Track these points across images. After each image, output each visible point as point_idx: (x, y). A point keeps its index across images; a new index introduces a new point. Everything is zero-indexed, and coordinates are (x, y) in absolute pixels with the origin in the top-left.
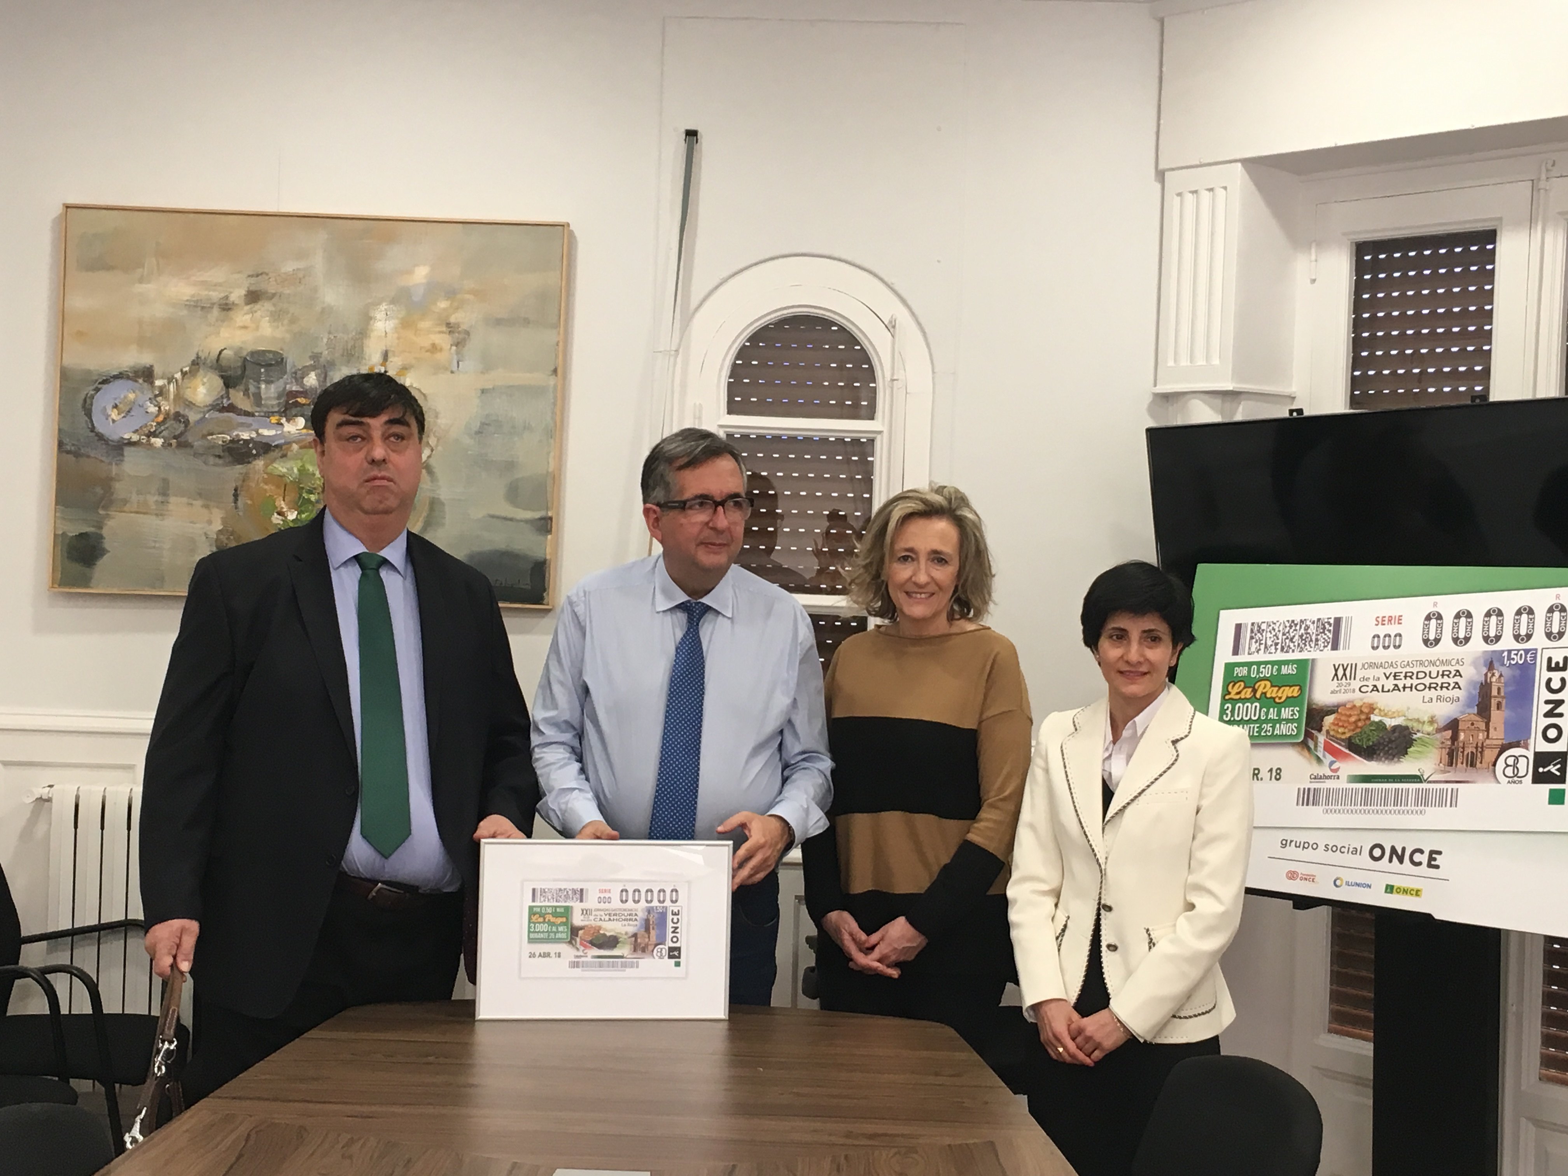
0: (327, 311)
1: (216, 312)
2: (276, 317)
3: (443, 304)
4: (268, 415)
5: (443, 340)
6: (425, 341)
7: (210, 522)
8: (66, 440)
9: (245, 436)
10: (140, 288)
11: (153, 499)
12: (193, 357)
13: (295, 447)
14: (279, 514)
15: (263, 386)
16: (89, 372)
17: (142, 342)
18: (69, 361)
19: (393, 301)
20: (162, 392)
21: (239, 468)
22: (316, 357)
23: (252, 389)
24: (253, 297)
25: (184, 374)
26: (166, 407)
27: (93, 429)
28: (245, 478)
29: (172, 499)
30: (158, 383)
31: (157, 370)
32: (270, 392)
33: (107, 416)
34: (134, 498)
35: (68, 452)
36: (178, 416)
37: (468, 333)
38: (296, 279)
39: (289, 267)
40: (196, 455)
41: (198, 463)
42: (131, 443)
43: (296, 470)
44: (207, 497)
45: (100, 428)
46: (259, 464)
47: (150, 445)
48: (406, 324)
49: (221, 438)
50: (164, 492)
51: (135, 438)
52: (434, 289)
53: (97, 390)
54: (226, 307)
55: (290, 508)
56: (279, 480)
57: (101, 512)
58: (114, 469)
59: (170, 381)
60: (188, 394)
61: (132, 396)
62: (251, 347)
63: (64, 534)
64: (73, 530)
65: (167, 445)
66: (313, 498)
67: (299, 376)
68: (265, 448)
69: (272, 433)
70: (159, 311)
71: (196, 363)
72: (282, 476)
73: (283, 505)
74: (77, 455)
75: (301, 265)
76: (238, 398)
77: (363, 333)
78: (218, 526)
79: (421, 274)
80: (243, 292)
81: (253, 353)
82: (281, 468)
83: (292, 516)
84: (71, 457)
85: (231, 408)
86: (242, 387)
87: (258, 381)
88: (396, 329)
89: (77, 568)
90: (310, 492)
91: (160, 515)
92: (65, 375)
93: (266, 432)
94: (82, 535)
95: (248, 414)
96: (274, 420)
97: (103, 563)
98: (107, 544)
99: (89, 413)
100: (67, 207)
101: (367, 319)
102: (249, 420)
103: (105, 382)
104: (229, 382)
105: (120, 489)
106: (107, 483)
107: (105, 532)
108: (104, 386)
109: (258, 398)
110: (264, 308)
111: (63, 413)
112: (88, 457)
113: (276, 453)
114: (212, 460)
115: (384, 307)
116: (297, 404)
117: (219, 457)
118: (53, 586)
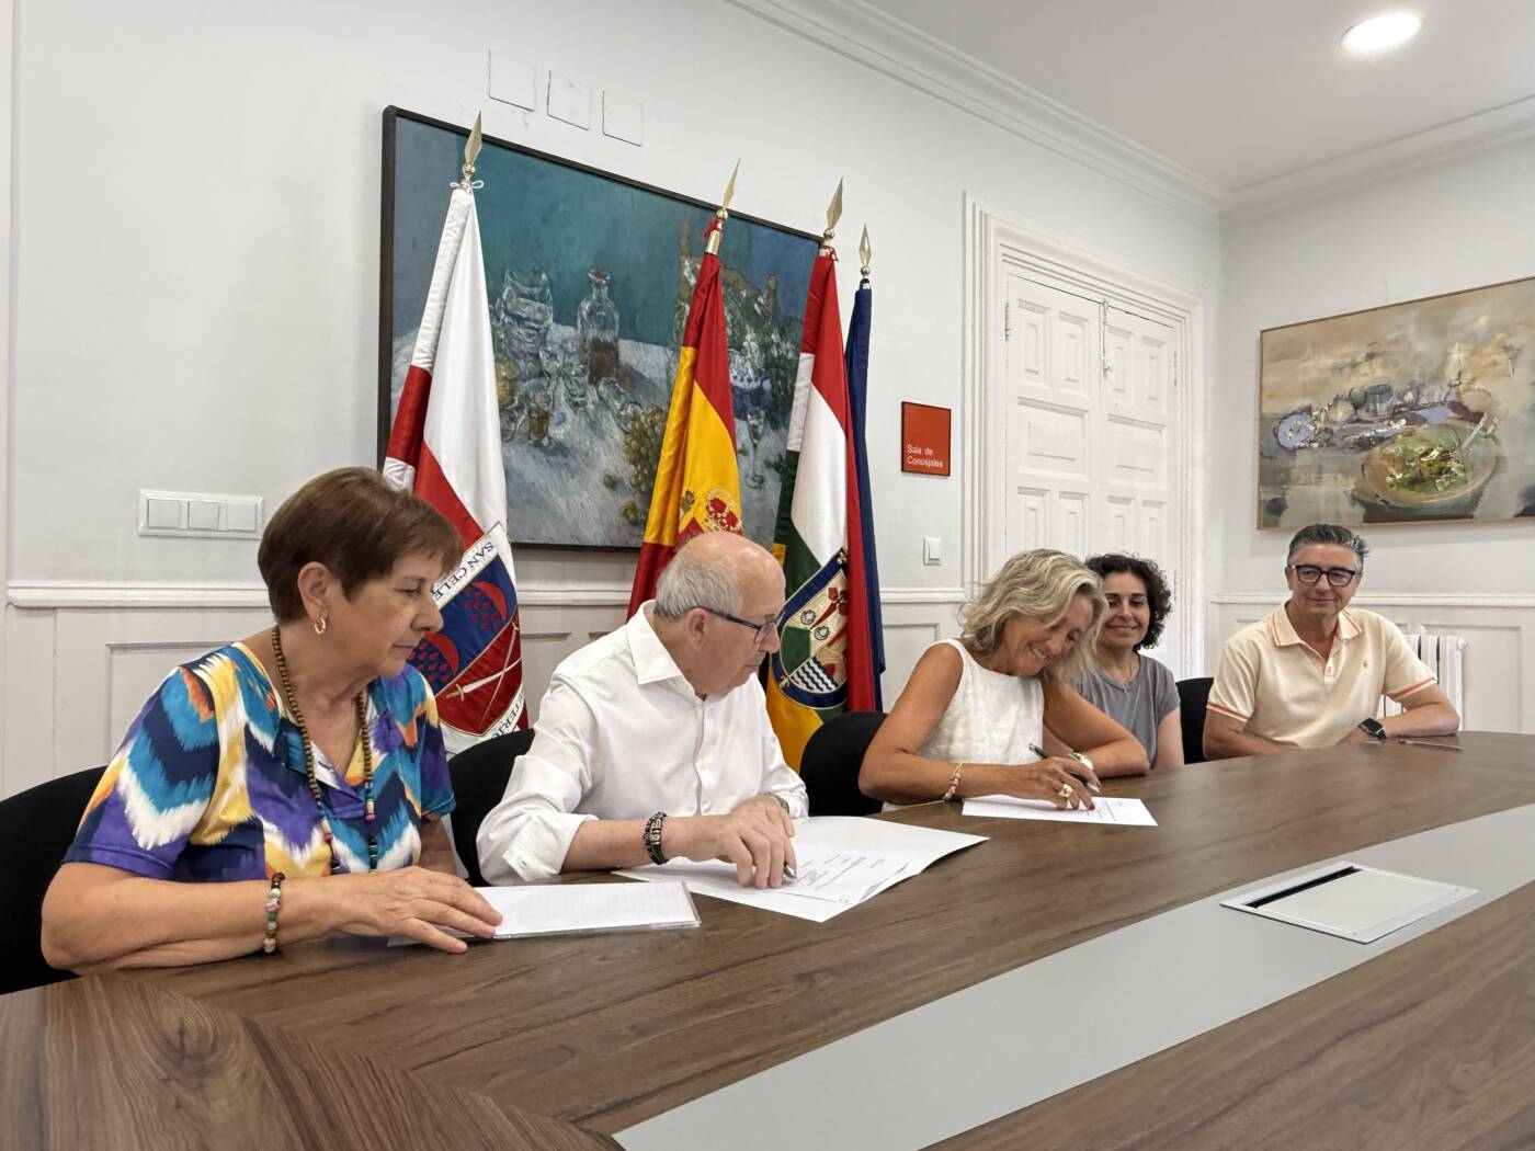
0: (1418, 356)
1: (1348, 370)
2: (1385, 365)
3: (1500, 336)
4: (1382, 421)
5: (1502, 358)
6: (1489, 360)
7: (1347, 485)
8: (1264, 451)
9: (1368, 435)
10: (1302, 365)
11: (1313, 476)
12: (1334, 397)
13: (1400, 436)
14: (1391, 476)
15: (1378, 405)
16: (1276, 414)
17: (1305, 393)
18: (1265, 410)
19: (1464, 341)
20: (1317, 418)
21: (1365, 453)
22: (1412, 383)
23: (1371, 408)
24: (1370, 356)
25: (1329, 406)
26: (1319, 425)
27: (1279, 444)
28: (1369, 458)
29: (1325, 475)
30: (1315, 413)
31: (1314, 407)
32: (1382, 408)
33: (1286, 435)
34: (1303, 477)
35: (1266, 457)
36: (1326, 430)
37: (1519, 350)
38: (1396, 341)
39: (1393, 336)
40: (1338, 450)
41: (1340, 454)
42: (1300, 448)
43: (1401, 451)
44: (1345, 472)
45: (1282, 443)
46: (1377, 449)
47: (1311, 448)
48: (1474, 353)
49: (1351, 439)
50: (1320, 470)
51: (1302, 445)
52: (1493, 328)
53: (1281, 423)
54: (1354, 365)
55: (1398, 472)
56: (1391, 458)
57: (1285, 486)
58: (1291, 463)
59: (1321, 411)
60: (1332, 417)
61: (1300, 423)
62: (1369, 385)
63: (1264, 501)
64: (1269, 497)
65: (1321, 446)
66: (1413, 464)
67: (1400, 396)
68: (1381, 440)
69: (1385, 430)
70: (1315, 375)
71: (1337, 400)
72: (1392, 454)
73: (1392, 470)
74: (1271, 458)
75: (1398, 333)
76: (1363, 414)
77: (1444, 364)
78: (1353, 487)
79: (1483, 320)
80: (1363, 355)
81: (1371, 388)
82: (1391, 450)
83: (1399, 476)
84: (1267, 461)
85: (1359, 420)
86: (1364, 408)
87: (1375, 403)
88: (1466, 358)
89: (1272, 517)
90: (1410, 461)
91: (1316, 484)
92: (1262, 418)
93: (1380, 431)
94: (1275, 500)
95: (1368, 422)
96: (1386, 423)
97: (1286, 513)
98: (1288, 504)
99: (1276, 435)
100: (1262, 332)
101: (1446, 355)
102: (1370, 425)
103: (1285, 418)
104: (1357, 407)
105: (1295, 472)
106: (1287, 471)
107: (1287, 497)
108: (1285, 421)
109: (1375, 413)
110: (1377, 362)
111: (1261, 437)
112: (1276, 458)
113: (1388, 442)
114: (1347, 451)
115: (1457, 345)
116: (1399, 412)
117: (1352, 448)
118: (1258, 528)
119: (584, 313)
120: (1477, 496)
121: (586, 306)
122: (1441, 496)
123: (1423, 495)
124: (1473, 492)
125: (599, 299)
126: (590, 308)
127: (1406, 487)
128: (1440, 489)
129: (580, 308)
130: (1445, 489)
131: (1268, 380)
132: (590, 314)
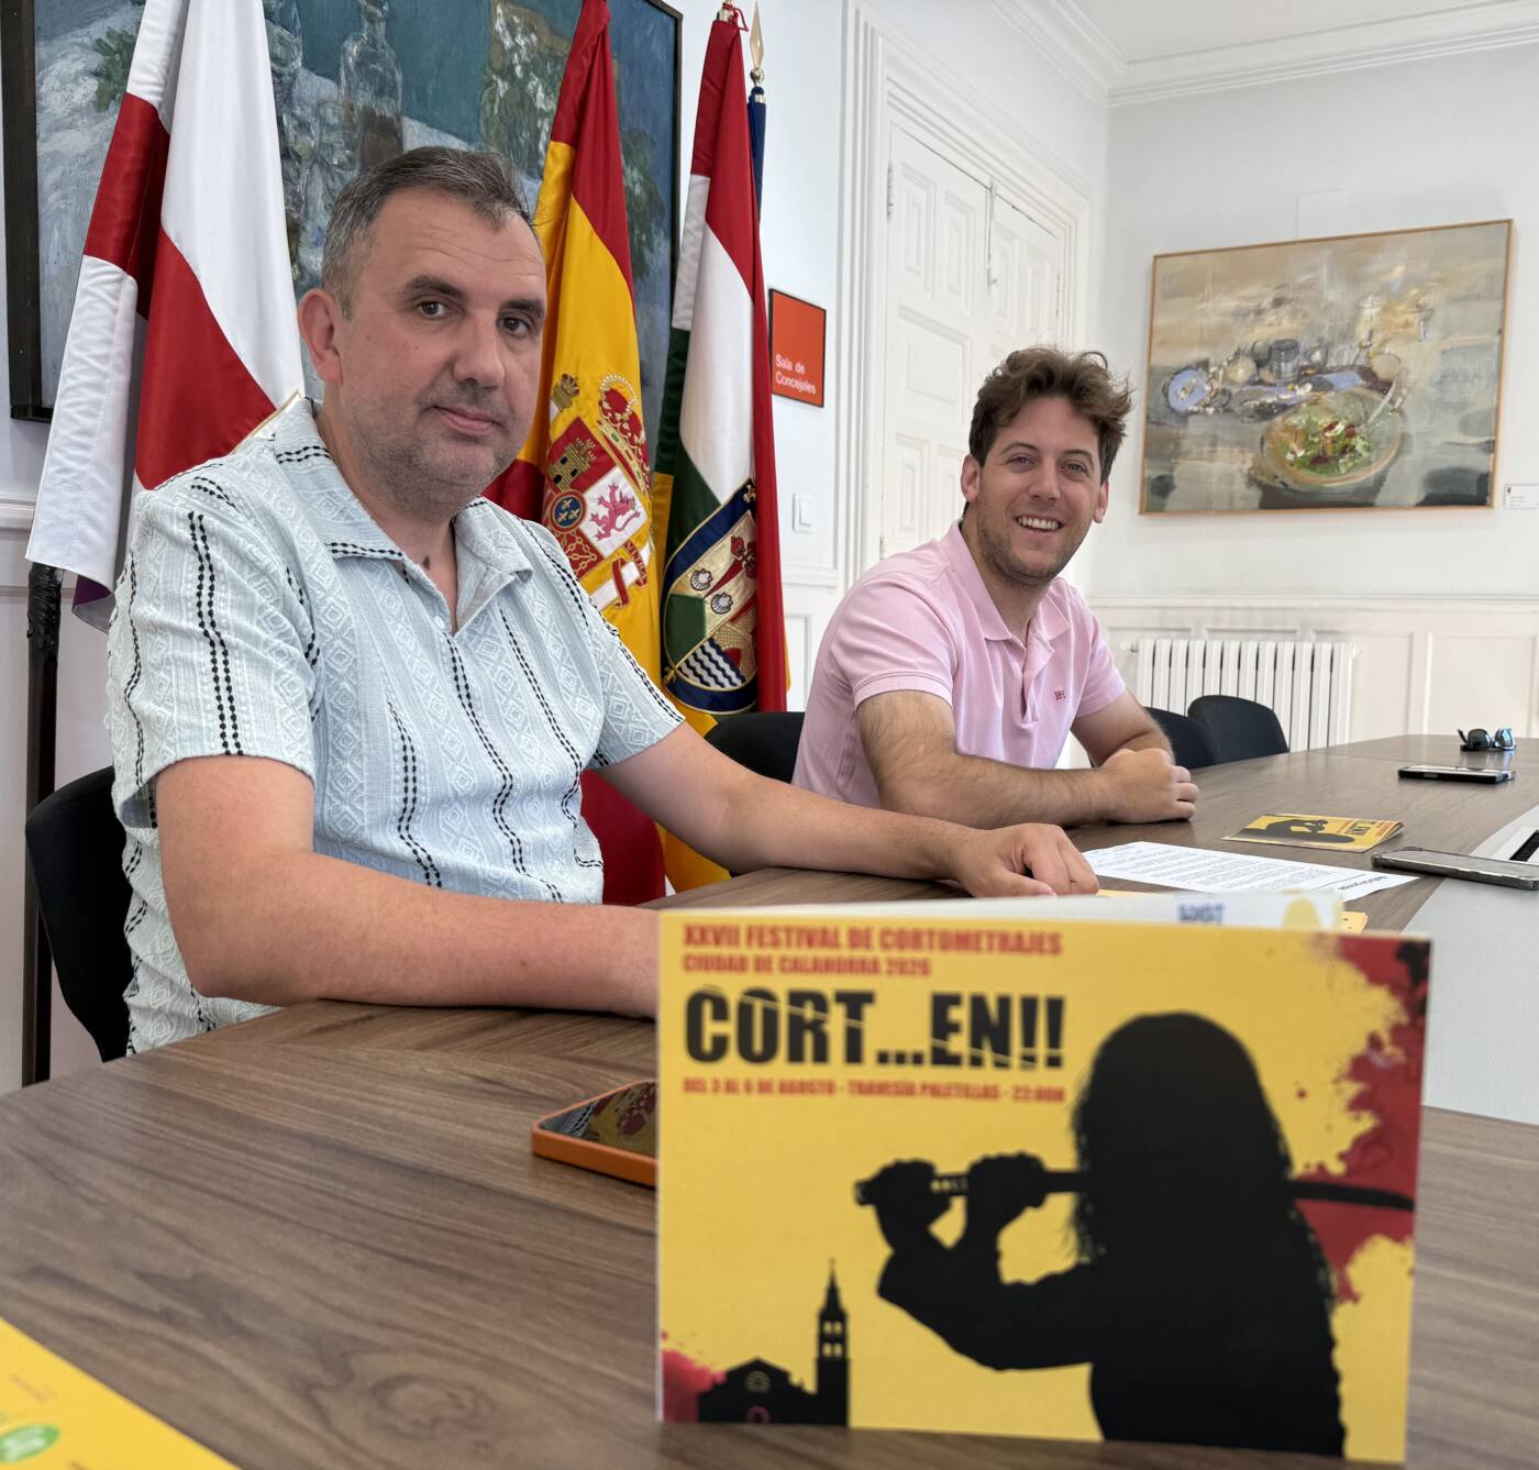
0: (1329, 306)
1: (1252, 316)
2: (1293, 315)
3: (1414, 292)
4: (1286, 384)
5: (1413, 318)
6: (1400, 320)
7: (1244, 462)
8: (1152, 415)
9: (1269, 400)
10: (1202, 306)
11: (1207, 449)
12: (1236, 349)
13: (1304, 405)
14: (1293, 453)
15: (1283, 364)
16: (1168, 367)
17: (1202, 343)
18: (1154, 361)
19: (1377, 294)
20: (1215, 376)
21: (1265, 424)
22: (1320, 340)
23: (1275, 367)
24: (1278, 302)
25: (1229, 362)
26: (1217, 385)
27: (1168, 406)
28: (1269, 430)
29: (1219, 449)
30: (1212, 370)
31: (1212, 361)
32: (1288, 368)
33: (1178, 396)
34: (1195, 449)
35: (1153, 423)
36: (1224, 391)
37: (1432, 310)
38: (1307, 286)
39: (1302, 279)
40: (1238, 416)
41: (1238, 422)
42: (1193, 413)
43: (1304, 422)
44: (1242, 445)
45: (1173, 404)
46: (1279, 419)
47: (1205, 413)
48: (1386, 309)
49: (1252, 404)
50: (1214, 444)
51: (1196, 409)
52: (1408, 281)
53: (1172, 379)
54: (1259, 312)
55: (1300, 448)
56: (1292, 430)
57: (1173, 461)
58: (1181, 432)
59: (1220, 367)
60: (1231, 375)
61: (1194, 381)
62: (1275, 338)
63: (1149, 478)
64: (1154, 473)
65: (1217, 412)
66: (1316, 440)
67: (1308, 355)
68: (1283, 407)
69: (1288, 396)
70: (1214, 320)
71: (1237, 354)
72: (1295, 426)
73: (1294, 446)
74: (1158, 424)
75: (1311, 276)
76: (1266, 375)
77: (1355, 319)
78: (1249, 464)
79: (1399, 270)
80: (1270, 300)
81: (1277, 342)
82: (1294, 420)
83: (1301, 453)
84: (1154, 427)
85: (1261, 382)
86: (1268, 367)
87: (1279, 361)
88: (1379, 314)
89: (1156, 499)
90: (1314, 436)
91: (1211, 460)
92: (1151, 371)
93: (1284, 397)
94: (1161, 478)
95: (1271, 385)
96: (1290, 387)
97: (1174, 494)
98: (1176, 482)
99: (1166, 395)
100: (1156, 257)
101: (1358, 309)
102: (1271, 389)
103: (1177, 373)
104: (1259, 364)
105: (1186, 445)
106: (1177, 441)
107: (1175, 474)
108: (1177, 377)
109: (1279, 374)
110: (1285, 310)
111: (1149, 397)
112: (1165, 424)
113: (1290, 411)
114: (1246, 419)
115: (1370, 298)
116: (1306, 375)
117: (1251, 417)
118: (1141, 513)
119: (351, 59)
120: (1380, 480)
121: (353, 49)
122: (1344, 479)
123: (1324, 478)
124: (1376, 475)
125: (373, 43)
126: (360, 54)
127: (1305, 467)
128: (1343, 470)
129: (345, 50)
130: (1348, 471)
131: (1162, 321)
132: (359, 64)
